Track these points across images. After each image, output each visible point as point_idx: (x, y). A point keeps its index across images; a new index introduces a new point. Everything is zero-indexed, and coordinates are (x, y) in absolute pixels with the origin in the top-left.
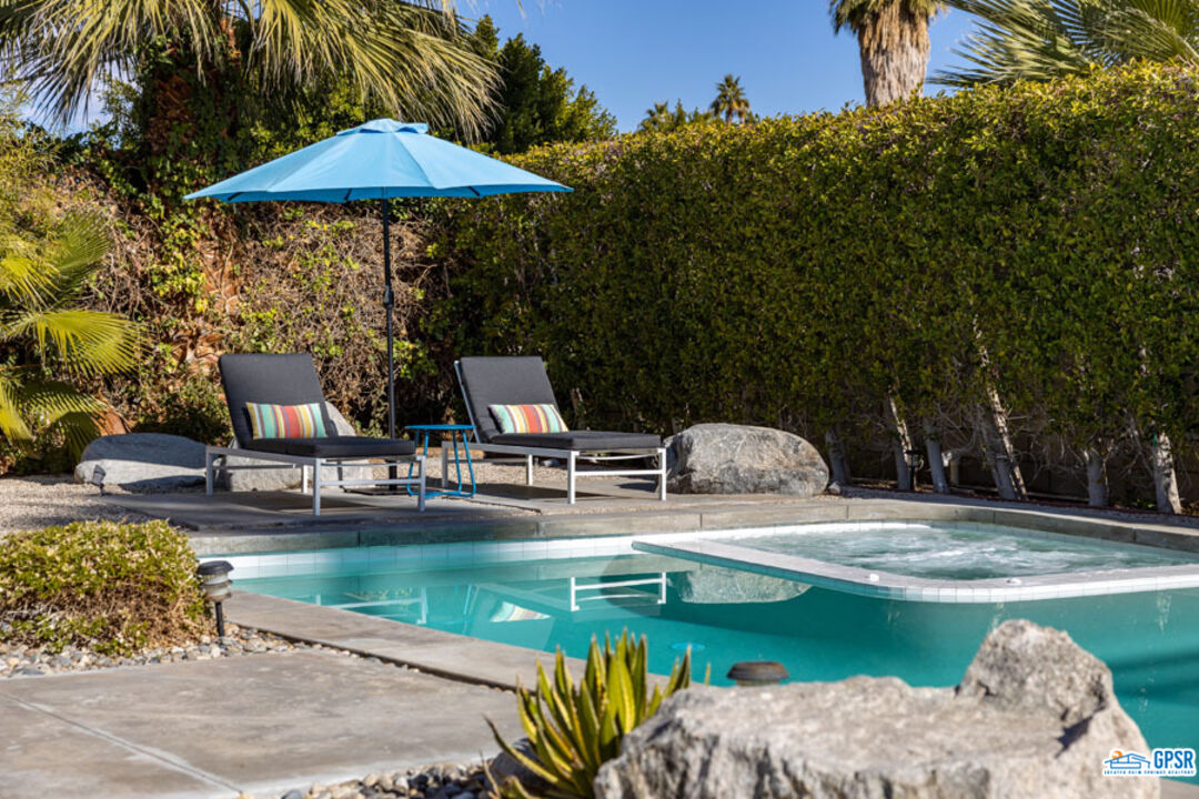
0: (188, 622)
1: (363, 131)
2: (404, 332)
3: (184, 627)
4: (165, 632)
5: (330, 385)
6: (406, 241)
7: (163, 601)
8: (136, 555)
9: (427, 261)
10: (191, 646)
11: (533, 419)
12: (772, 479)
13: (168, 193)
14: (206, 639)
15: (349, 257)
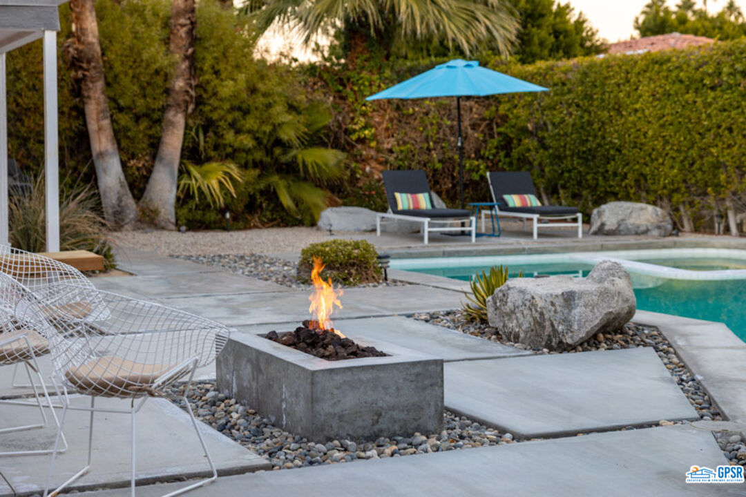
0: (375, 275)
1: (448, 67)
2: (473, 155)
3: (373, 277)
4: (367, 279)
5: (436, 182)
6: (474, 110)
7: (366, 268)
8: (356, 251)
9: (483, 119)
10: (376, 284)
11: (523, 200)
12: (643, 228)
13: (356, 88)
14: (381, 281)
15: (445, 119)
